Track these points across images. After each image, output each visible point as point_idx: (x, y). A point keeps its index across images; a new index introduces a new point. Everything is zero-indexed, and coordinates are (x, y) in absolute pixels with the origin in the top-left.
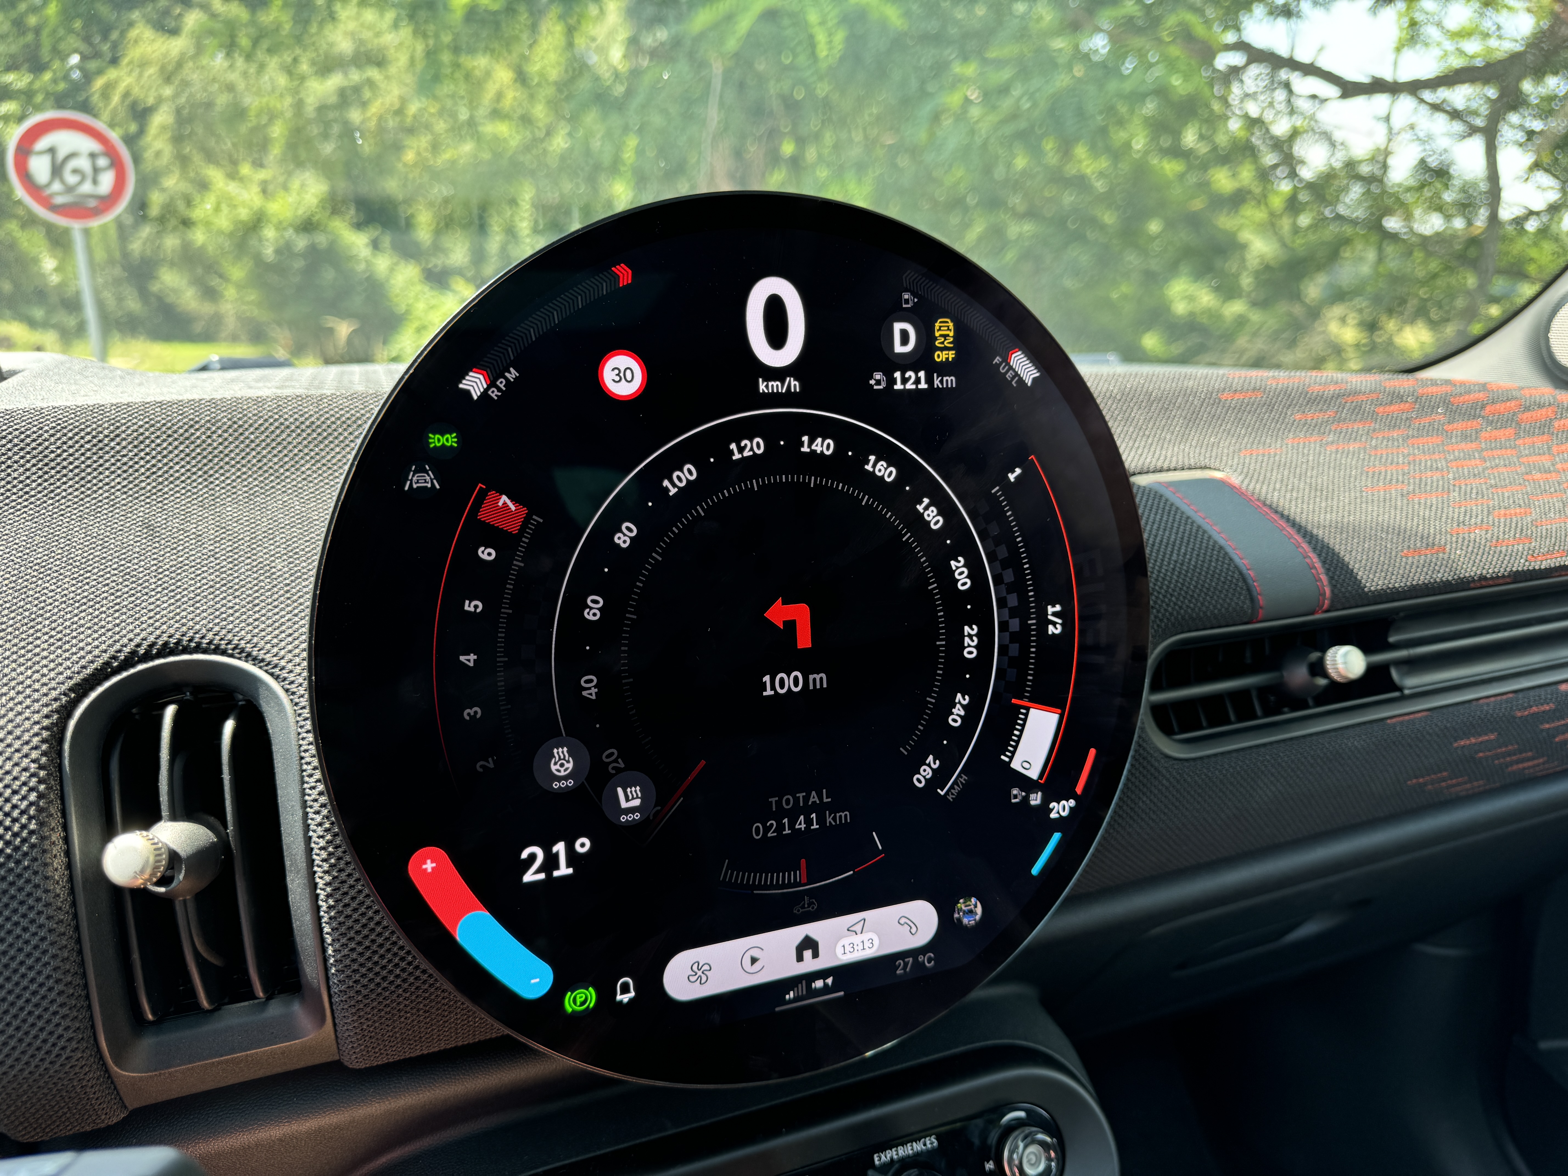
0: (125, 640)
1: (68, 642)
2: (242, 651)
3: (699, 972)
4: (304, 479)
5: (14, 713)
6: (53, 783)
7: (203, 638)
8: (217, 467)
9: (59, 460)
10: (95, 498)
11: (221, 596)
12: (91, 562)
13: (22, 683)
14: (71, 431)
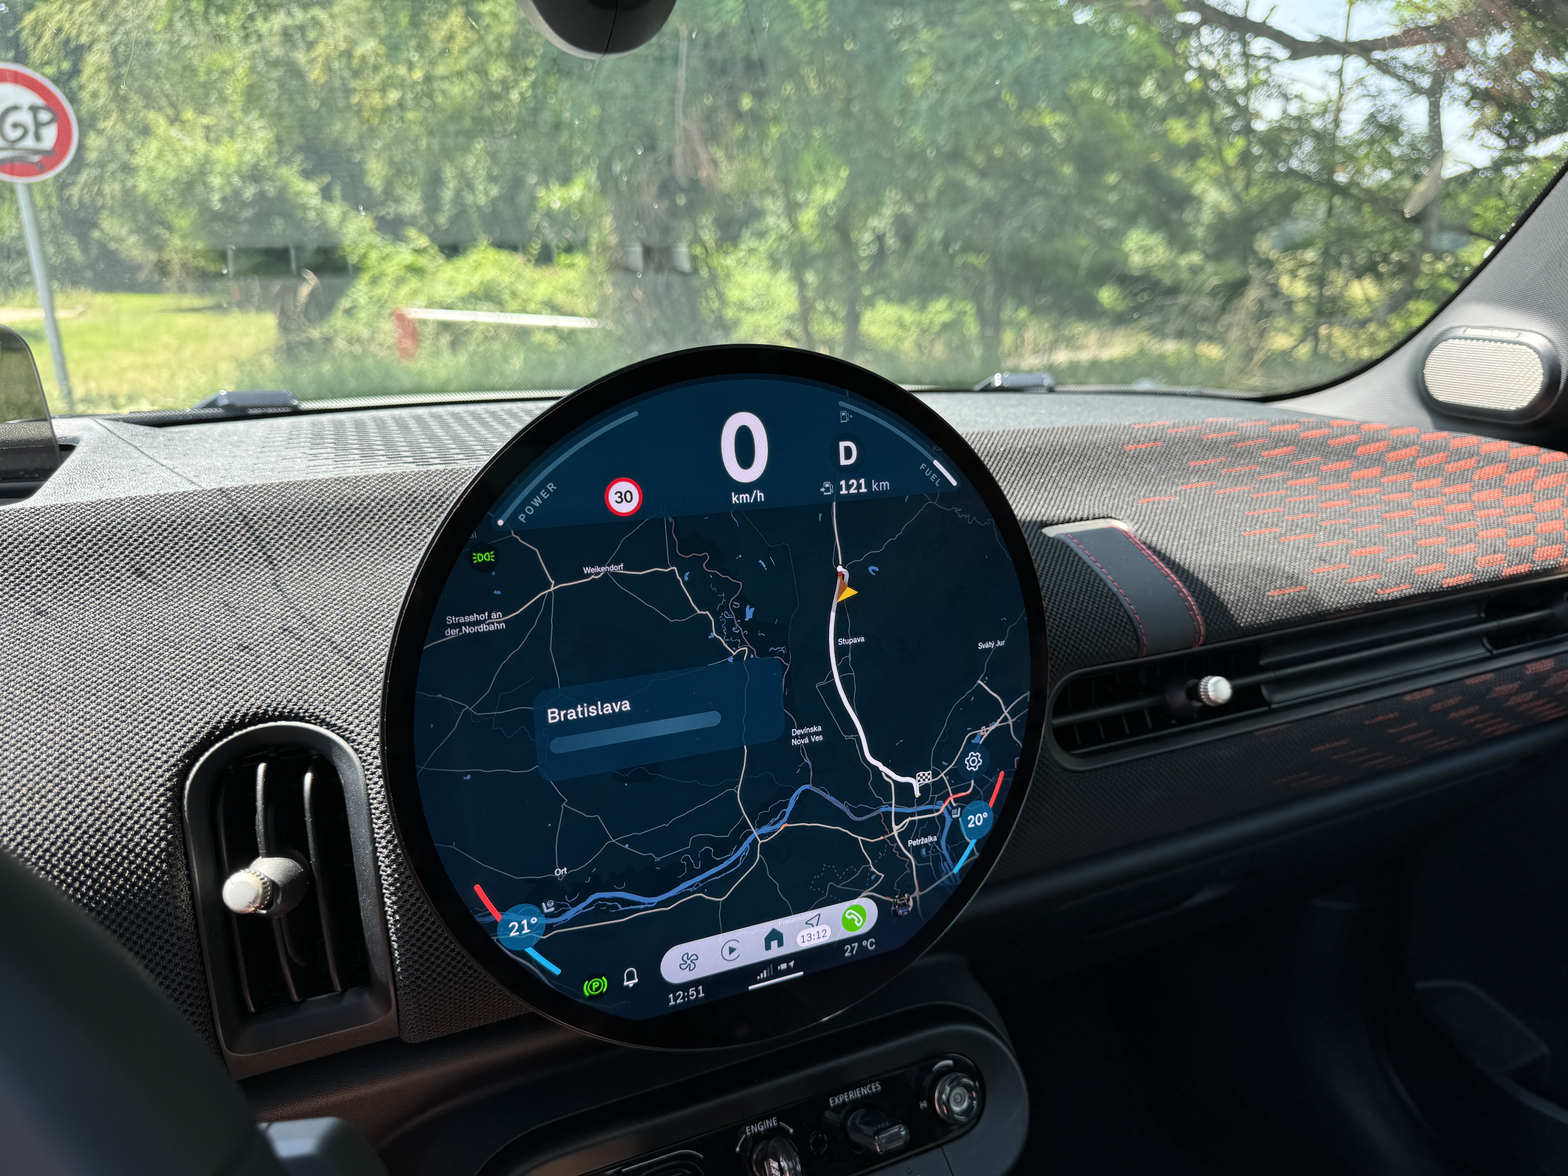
0: (222, 713)
1: (178, 716)
2: (317, 717)
3: (689, 961)
4: (348, 557)
5: (143, 778)
6: (177, 832)
7: (284, 708)
10: (176, 581)
11: (295, 670)
12: (183, 642)
13: (146, 752)
14: (149, 521)
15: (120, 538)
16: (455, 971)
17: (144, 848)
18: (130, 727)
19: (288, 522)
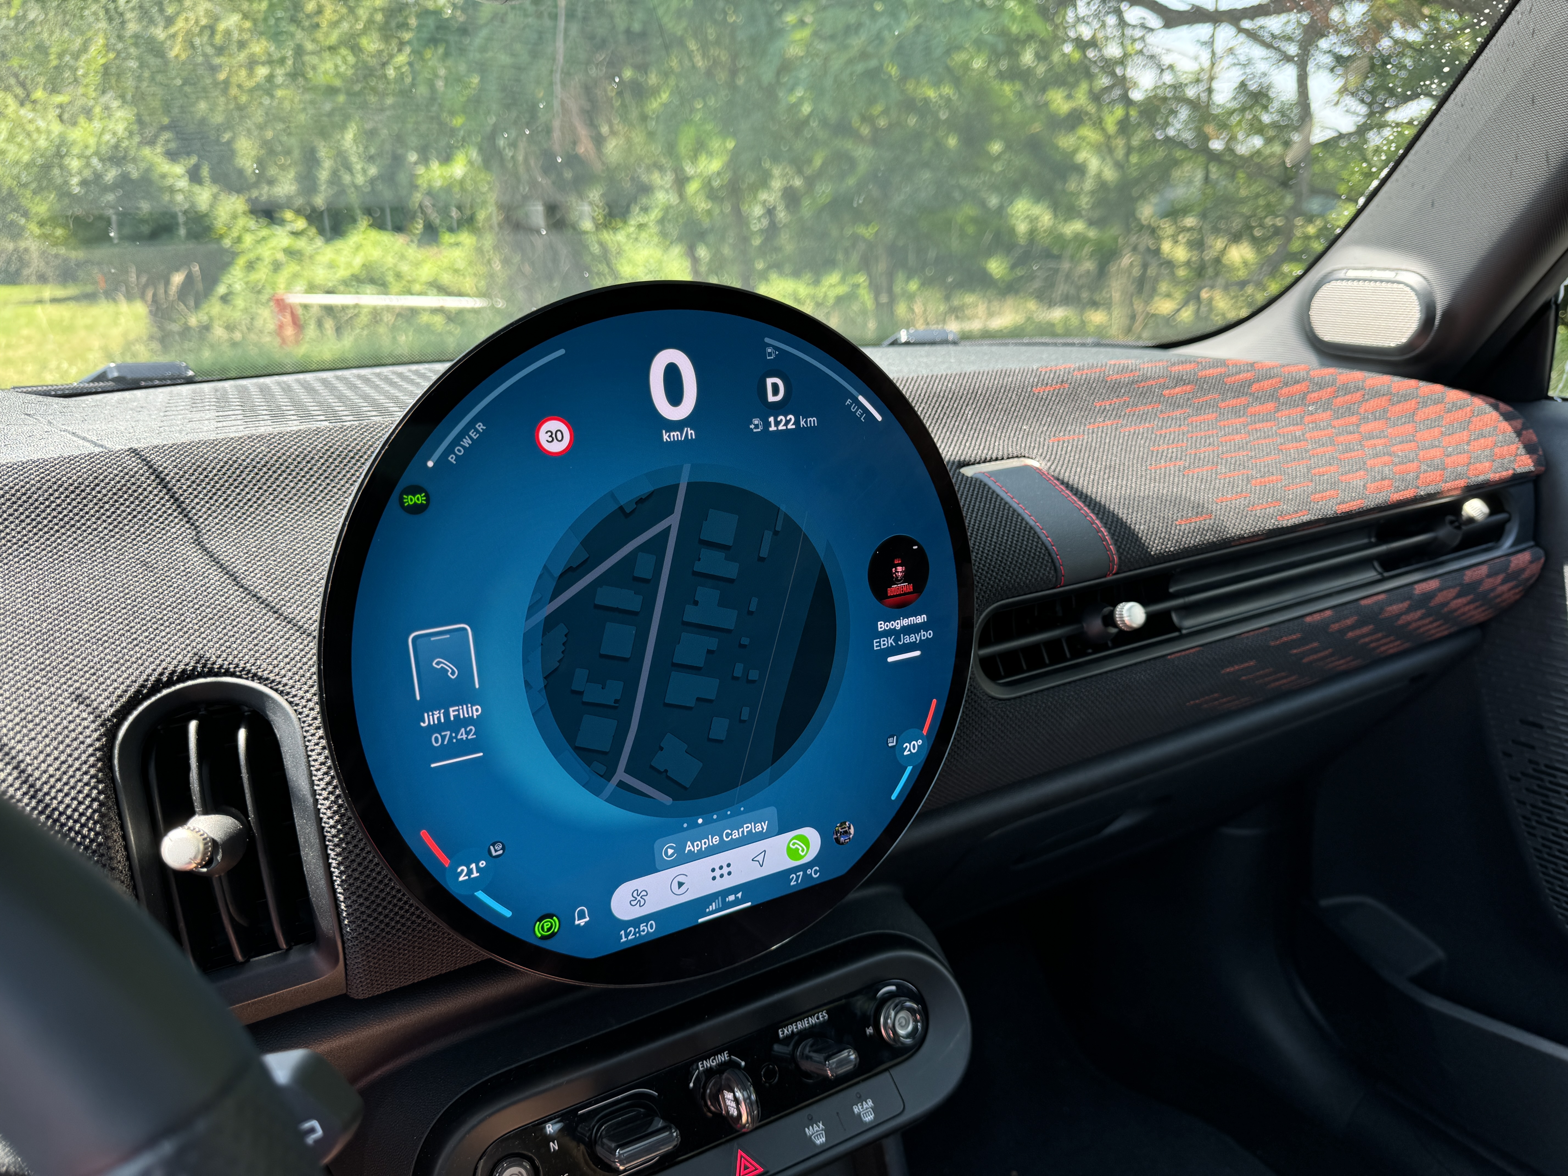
0: (149, 671)
1: (102, 676)
2: (249, 672)
3: (639, 898)
5: (70, 739)
6: (109, 792)
7: (214, 663)
8: (189, 507)
10: (87, 543)
11: (222, 627)
12: (101, 603)
13: (71, 713)
14: (55, 483)
15: (25, 502)
16: (403, 921)
17: (75, 810)
18: (52, 689)
19: (203, 481)
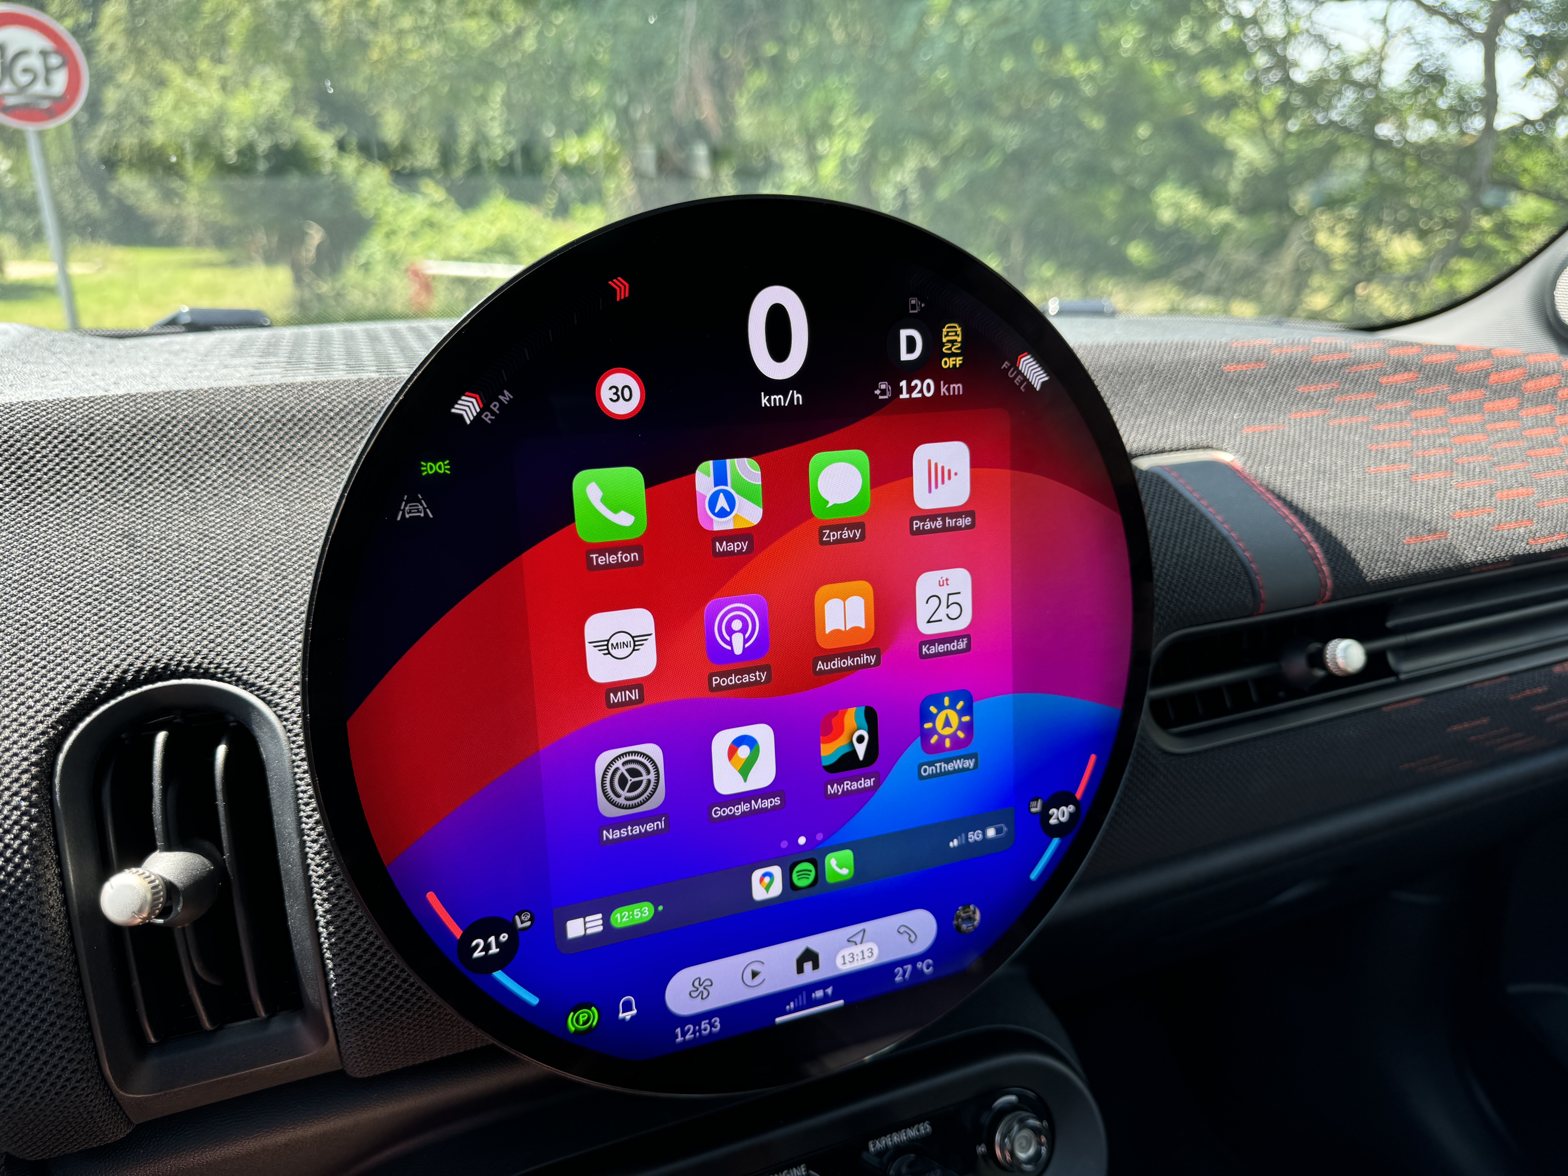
0: (111, 667)
1: (53, 670)
2: (232, 674)
3: (701, 988)
4: (287, 478)
6: (45, 820)
7: (191, 662)
8: (197, 466)
9: (32, 462)
10: (72, 504)
11: (208, 615)
12: (71, 578)
16: (407, 996)
19: (216, 435)
